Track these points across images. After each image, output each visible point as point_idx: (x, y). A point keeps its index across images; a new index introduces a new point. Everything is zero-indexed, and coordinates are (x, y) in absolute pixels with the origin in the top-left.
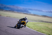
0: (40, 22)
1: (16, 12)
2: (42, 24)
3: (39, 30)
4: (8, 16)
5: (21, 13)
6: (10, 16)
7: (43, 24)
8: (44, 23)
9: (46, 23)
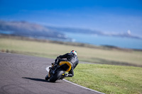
0: (95, 65)
1: (31, 38)
2: (102, 69)
3: (95, 85)
4: (10, 50)
5: (44, 41)
6: (14, 50)
7: (105, 69)
8: (107, 65)
9: (113, 66)
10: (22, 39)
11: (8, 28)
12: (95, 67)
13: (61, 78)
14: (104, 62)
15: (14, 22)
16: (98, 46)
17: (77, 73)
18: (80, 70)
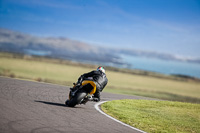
0: (164, 102)
1: (74, 62)
2: (173, 108)
3: (163, 131)
4: (43, 78)
6: (49, 77)
7: (178, 109)
9: (189, 104)
10: (61, 63)
11: (42, 47)
12: (163, 105)
14: (175, 98)
15: (49, 39)
16: (167, 75)
17: (138, 113)
18: (142, 109)
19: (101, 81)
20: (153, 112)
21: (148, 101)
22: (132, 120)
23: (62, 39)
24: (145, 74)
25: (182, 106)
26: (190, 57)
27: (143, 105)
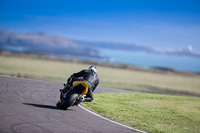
0: (143, 95)
1: (52, 57)
3: (142, 124)
4: (22, 73)
6: (29, 73)
11: (20, 42)
13: (76, 104)
14: (155, 90)
16: (146, 67)
17: (117, 106)
18: (121, 102)
19: (92, 79)
20: (133, 105)
21: (127, 94)
22: (111, 113)
23: (41, 34)
24: (124, 67)
25: (161, 99)
26: (169, 49)
27: (122, 98)
